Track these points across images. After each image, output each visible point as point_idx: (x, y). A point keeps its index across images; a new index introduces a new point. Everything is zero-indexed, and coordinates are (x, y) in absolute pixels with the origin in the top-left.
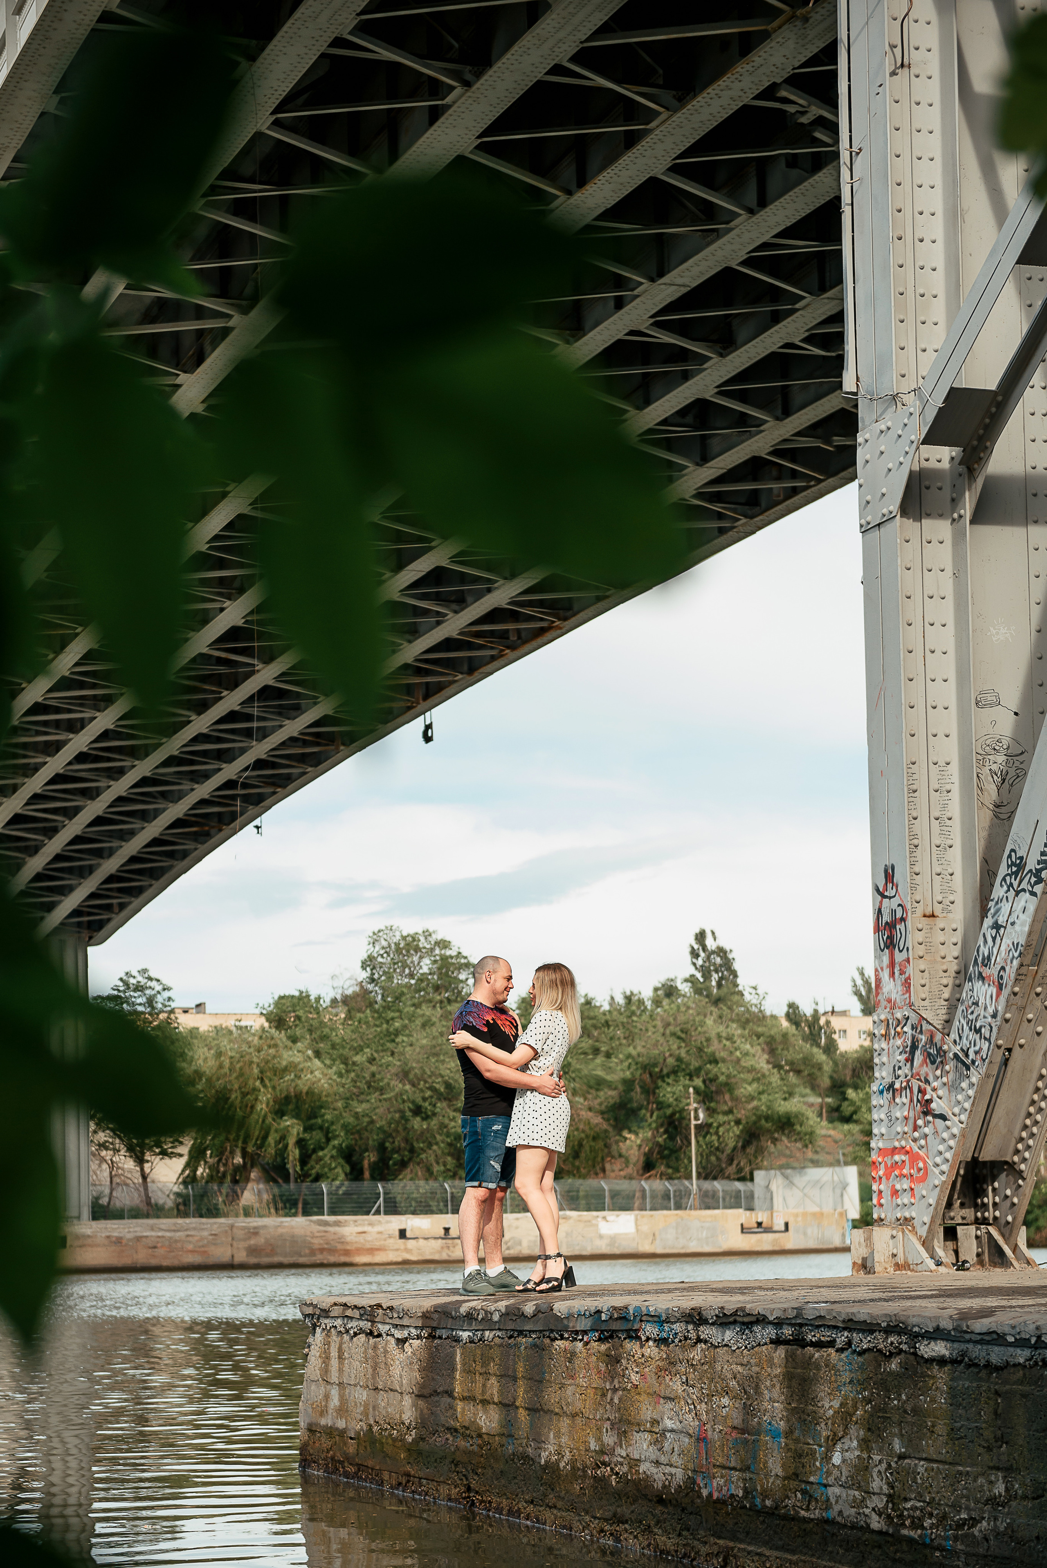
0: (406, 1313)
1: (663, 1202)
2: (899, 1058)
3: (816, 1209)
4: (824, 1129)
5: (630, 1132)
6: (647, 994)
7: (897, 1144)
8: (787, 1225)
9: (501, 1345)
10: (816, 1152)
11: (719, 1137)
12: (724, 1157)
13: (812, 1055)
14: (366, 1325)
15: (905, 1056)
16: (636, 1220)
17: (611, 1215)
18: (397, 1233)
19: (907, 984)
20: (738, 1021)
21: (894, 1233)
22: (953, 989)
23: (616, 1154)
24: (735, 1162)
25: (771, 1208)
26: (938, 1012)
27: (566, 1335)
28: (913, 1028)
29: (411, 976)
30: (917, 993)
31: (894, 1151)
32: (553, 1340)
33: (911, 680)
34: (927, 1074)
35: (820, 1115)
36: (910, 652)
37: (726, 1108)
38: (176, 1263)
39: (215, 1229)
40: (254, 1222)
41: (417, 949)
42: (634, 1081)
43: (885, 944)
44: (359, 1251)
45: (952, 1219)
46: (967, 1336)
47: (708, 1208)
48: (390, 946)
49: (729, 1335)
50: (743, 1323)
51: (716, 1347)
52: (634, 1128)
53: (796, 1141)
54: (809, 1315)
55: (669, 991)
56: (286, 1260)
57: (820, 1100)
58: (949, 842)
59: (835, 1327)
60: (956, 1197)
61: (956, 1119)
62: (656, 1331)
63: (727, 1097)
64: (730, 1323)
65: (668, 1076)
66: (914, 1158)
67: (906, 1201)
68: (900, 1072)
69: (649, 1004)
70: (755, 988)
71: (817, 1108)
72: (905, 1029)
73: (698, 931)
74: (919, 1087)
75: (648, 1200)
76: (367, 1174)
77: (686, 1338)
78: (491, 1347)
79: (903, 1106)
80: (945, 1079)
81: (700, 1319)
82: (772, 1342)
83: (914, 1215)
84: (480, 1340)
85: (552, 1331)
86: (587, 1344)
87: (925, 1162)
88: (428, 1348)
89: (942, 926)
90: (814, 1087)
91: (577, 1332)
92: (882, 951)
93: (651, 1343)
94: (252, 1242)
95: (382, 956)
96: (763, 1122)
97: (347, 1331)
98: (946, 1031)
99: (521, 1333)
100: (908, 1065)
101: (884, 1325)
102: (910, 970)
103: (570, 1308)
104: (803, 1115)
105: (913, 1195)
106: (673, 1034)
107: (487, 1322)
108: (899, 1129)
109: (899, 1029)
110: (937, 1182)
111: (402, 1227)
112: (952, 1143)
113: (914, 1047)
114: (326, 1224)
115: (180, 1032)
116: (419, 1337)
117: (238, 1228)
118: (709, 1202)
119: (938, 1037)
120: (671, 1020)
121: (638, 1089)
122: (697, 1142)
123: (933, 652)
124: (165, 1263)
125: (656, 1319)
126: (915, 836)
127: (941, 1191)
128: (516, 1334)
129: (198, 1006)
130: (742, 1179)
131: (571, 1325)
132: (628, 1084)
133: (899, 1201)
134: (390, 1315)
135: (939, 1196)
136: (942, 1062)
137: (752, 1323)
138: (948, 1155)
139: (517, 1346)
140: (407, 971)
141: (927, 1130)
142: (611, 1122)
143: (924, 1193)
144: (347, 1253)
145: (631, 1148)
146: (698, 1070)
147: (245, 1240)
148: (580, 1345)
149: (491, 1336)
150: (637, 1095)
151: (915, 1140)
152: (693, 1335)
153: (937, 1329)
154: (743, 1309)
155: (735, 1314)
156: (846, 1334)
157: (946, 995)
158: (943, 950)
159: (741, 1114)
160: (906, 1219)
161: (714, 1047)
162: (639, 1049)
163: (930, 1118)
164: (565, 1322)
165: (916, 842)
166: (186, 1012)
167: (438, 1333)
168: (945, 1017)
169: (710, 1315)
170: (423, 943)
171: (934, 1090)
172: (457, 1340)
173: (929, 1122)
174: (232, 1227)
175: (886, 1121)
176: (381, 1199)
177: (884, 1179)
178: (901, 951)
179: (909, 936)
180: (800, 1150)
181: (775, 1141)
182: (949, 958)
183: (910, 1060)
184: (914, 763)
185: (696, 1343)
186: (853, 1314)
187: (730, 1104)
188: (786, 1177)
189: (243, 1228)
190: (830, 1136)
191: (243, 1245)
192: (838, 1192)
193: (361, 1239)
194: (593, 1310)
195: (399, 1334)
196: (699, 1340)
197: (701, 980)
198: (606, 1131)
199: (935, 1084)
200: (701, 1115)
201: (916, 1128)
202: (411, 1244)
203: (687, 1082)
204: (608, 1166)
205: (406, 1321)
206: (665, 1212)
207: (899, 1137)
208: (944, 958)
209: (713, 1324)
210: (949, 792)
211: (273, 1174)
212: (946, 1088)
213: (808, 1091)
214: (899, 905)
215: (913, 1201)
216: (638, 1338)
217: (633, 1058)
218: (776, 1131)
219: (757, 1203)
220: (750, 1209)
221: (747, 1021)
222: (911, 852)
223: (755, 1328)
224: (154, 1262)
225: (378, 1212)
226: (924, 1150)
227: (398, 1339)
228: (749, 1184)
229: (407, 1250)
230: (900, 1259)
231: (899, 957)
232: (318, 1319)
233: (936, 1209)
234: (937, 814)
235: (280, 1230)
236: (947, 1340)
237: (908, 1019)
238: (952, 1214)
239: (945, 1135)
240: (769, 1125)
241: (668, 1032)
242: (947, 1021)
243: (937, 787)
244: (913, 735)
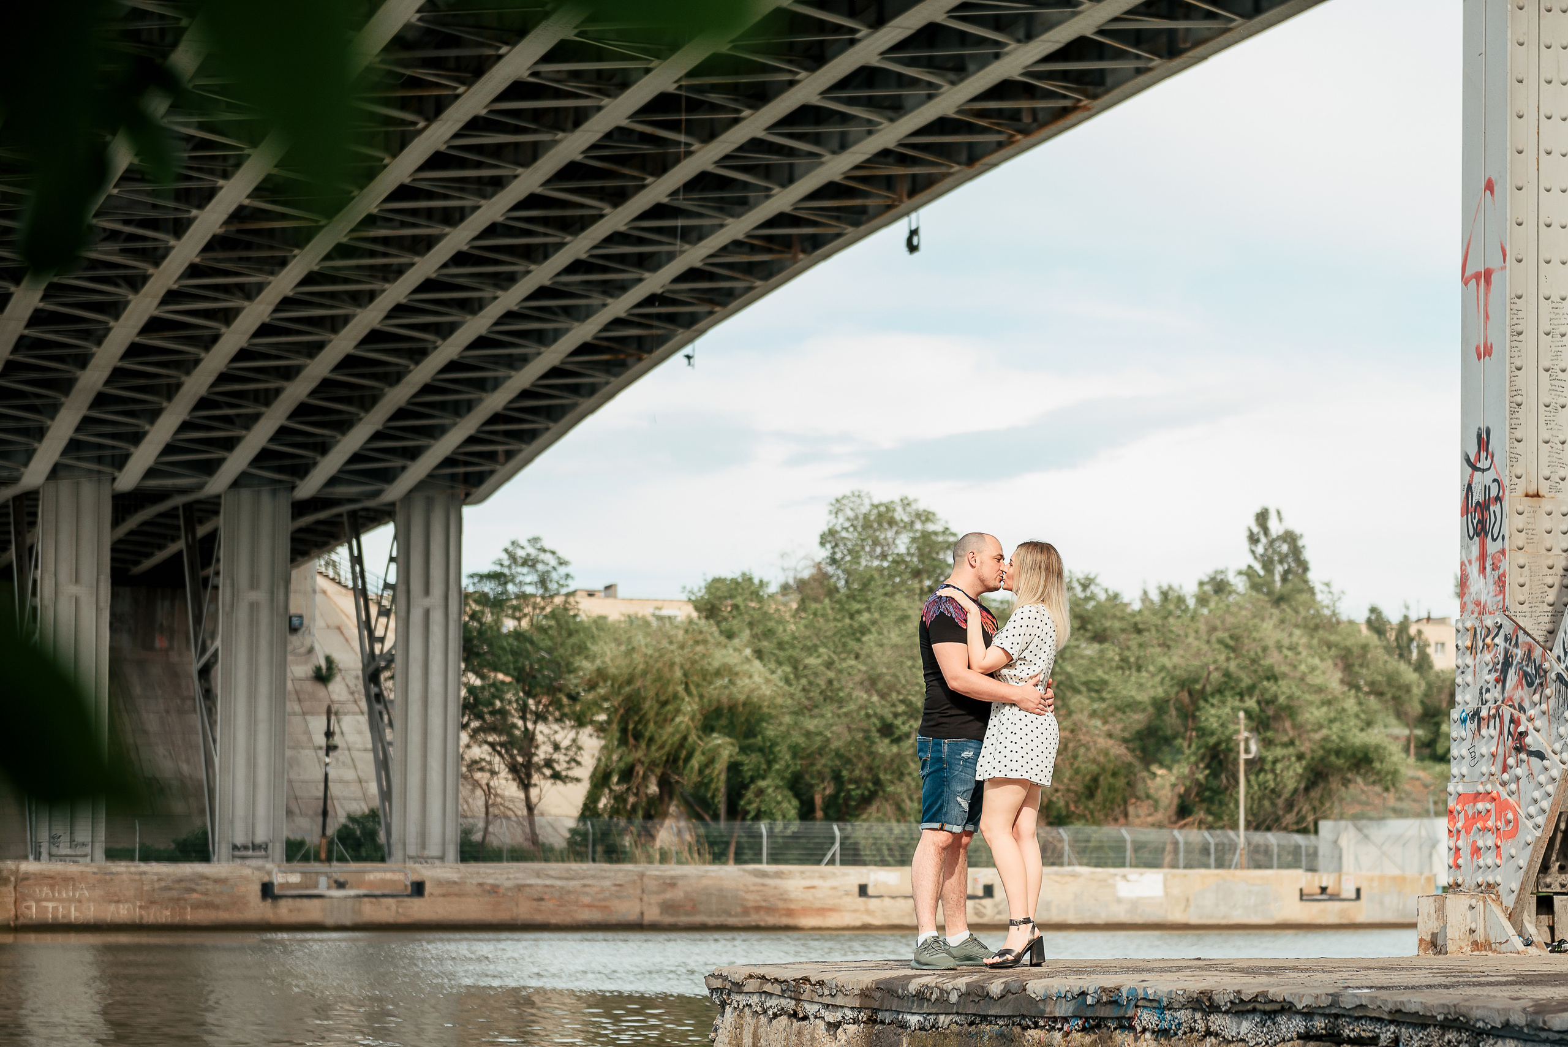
0: (840, 990)
1: (1200, 857)
2: (1488, 677)
3: (1397, 872)
4: (1409, 768)
5: (1162, 765)
6: (1189, 589)
7: (1481, 789)
8: (1358, 891)
9: (959, 1034)
10: (1400, 799)
11: (1276, 775)
12: (1280, 802)
13: (1398, 673)
14: (789, 1004)
15: (1495, 675)
16: (1165, 880)
17: (1133, 873)
18: (856, 890)
19: (1501, 582)
20: (1306, 627)
21: (1473, 902)
22: (1560, 590)
23: (1141, 794)
24: (1296, 810)
25: (1339, 869)
26: (1540, 619)
27: (1041, 1023)
28: (1506, 640)
29: (884, 556)
30: (1514, 595)
31: (1477, 797)
32: (1025, 1028)
33: (1520, 189)
34: (1522, 700)
35: (1407, 750)
36: (1520, 152)
37: (1285, 739)
38: (568, 920)
39: (620, 878)
40: (672, 870)
41: (892, 522)
42: (1167, 701)
43: (1475, 530)
44: (807, 911)
45: (1549, 886)
46: (1543, 1035)
47: (1258, 866)
48: (856, 517)
49: (1246, 1026)
50: (1264, 1012)
51: (1230, 1042)
52: (1167, 762)
53: (1374, 783)
54: (1348, 1002)
55: (1220, 586)
56: (711, 921)
57: (1406, 732)
58: (1562, 401)
59: (1379, 1020)
60: (1554, 858)
61: (1557, 758)
62: (1154, 1020)
63: (1288, 724)
64: (1248, 1012)
65: (1213, 695)
66: (1502, 807)
67: (1490, 862)
68: (1488, 696)
69: (1191, 603)
70: (1328, 585)
71: (1403, 742)
72: (1497, 640)
73: (1259, 510)
74: (1512, 715)
75: (1181, 855)
76: (819, 814)
77: (1192, 1030)
78: (946, 1036)
79: (1490, 741)
80: (1544, 707)
81: (1211, 1005)
82: (1300, 1037)
83: (1499, 879)
84: (933, 1026)
85: (1024, 1017)
86: (1067, 1034)
87: (1515, 813)
88: (867, 1036)
89: (1548, 508)
90: (1400, 715)
91: (1055, 1019)
92: (1471, 539)
93: (1148, 1035)
94: (668, 896)
95: (846, 529)
96: (1333, 758)
97: (765, 1012)
98: (1549, 644)
99: (984, 1018)
100: (1499, 686)
101: (1440, 1018)
102: (1505, 565)
103: (1047, 988)
104: (1385, 749)
105: (1499, 855)
106: (1221, 641)
107: (942, 1003)
108: (1484, 769)
109: (1488, 640)
110: (1529, 839)
111: (863, 882)
112: (1550, 788)
113: (1507, 664)
114: (765, 875)
115: (581, 622)
116: (855, 1021)
117: (650, 877)
118: (1260, 859)
119: (1538, 652)
120: (1218, 623)
121: (1174, 713)
122: (1248, 781)
123: (1549, 153)
124: (554, 920)
125: (1155, 1004)
126: (1517, 392)
127: (1535, 850)
128: (978, 1020)
129: (608, 588)
130: (1304, 831)
131: (1048, 1010)
132: (1160, 706)
133: (1481, 862)
134: (820, 991)
135: (1532, 856)
136: (1541, 684)
137: (1275, 1012)
138: (1545, 804)
139: (979, 1035)
140: (878, 550)
141: (1519, 771)
142: (1138, 753)
143: (1513, 852)
144: (790, 913)
145: (1163, 787)
146: (1251, 690)
147: (658, 893)
148: (1058, 1035)
149: (947, 1022)
150: (1172, 719)
151: (1504, 784)
152: (1201, 1026)
153: (1507, 1025)
154: (1264, 994)
155: (1254, 1000)
156: (1392, 1028)
157: (1551, 598)
158: (1548, 541)
159: (1305, 747)
160: (1489, 885)
161: (1273, 659)
162: (1176, 659)
163: (1523, 756)
164: (1041, 1006)
165: (1519, 399)
166: (591, 594)
167: (880, 1016)
168: (1549, 627)
169: (1222, 1000)
170: (900, 515)
171: (1530, 719)
172: (904, 1026)
173: (1522, 761)
174: (642, 876)
175: (1468, 758)
176: (837, 845)
177: (1463, 833)
178: (1494, 540)
179: (1506, 521)
180: (1379, 795)
181: (1346, 782)
182: (1557, 551)
183: (1502, 680)
184: (1519, 297)
185: (1204, 1037)
186: (1402, 1003)
187: (1291, 733)
188: (1359, 830)
189: (657, 878)
190: (1418, 779)
191: (655, 899)
192: (1426, 850)
193: (809, 895)
194: (1076, 991)
195: (830, 1017)
196: (1208, 1033)
197: (1262, 573)
198: (1130, 765)
199: (1532, 712)
200: (1254, 747)
201: (1505, 768)
202: (873, 903)
203: (1237, 703)
204: (1131, 810)
205: (839, 1000)
206: (1203, 871)
207: (1484, 779)
208: (1549, 550)
209: (1227, 1012)
210: (1563, 335)
211: (698, 809)
212: (1546, 717)
213: (1392, 720)
214: (1494, 480)
215: (1498, 862)
216: (1132, 1028)
217: (1168, 672)
218: (1349, 769)
219: (1321, 862)
220: (1312, 869)
221: (1316, 628)
222: (1512, 413)
223: (1279, 1019)
224: (539, 918)
225: (832, 862)
226: (1515, 796)
227: (829, 1023)
228: (1312, 837)
229: (868, 912)
230: (1480, 936)
231: (1492, 547)
232: (729, 994)
233: (1527, 873)
234: (1547, 364)
235: (705, 882)
236: (1518, 1039)
237: (1500, 627)
238: (1548, 880)
239: (1542, 778)
240: (1340, 762)
241: (1213, 639)
242: (1551, 632)
243: (1548, 328)
244: (1520, 261)
